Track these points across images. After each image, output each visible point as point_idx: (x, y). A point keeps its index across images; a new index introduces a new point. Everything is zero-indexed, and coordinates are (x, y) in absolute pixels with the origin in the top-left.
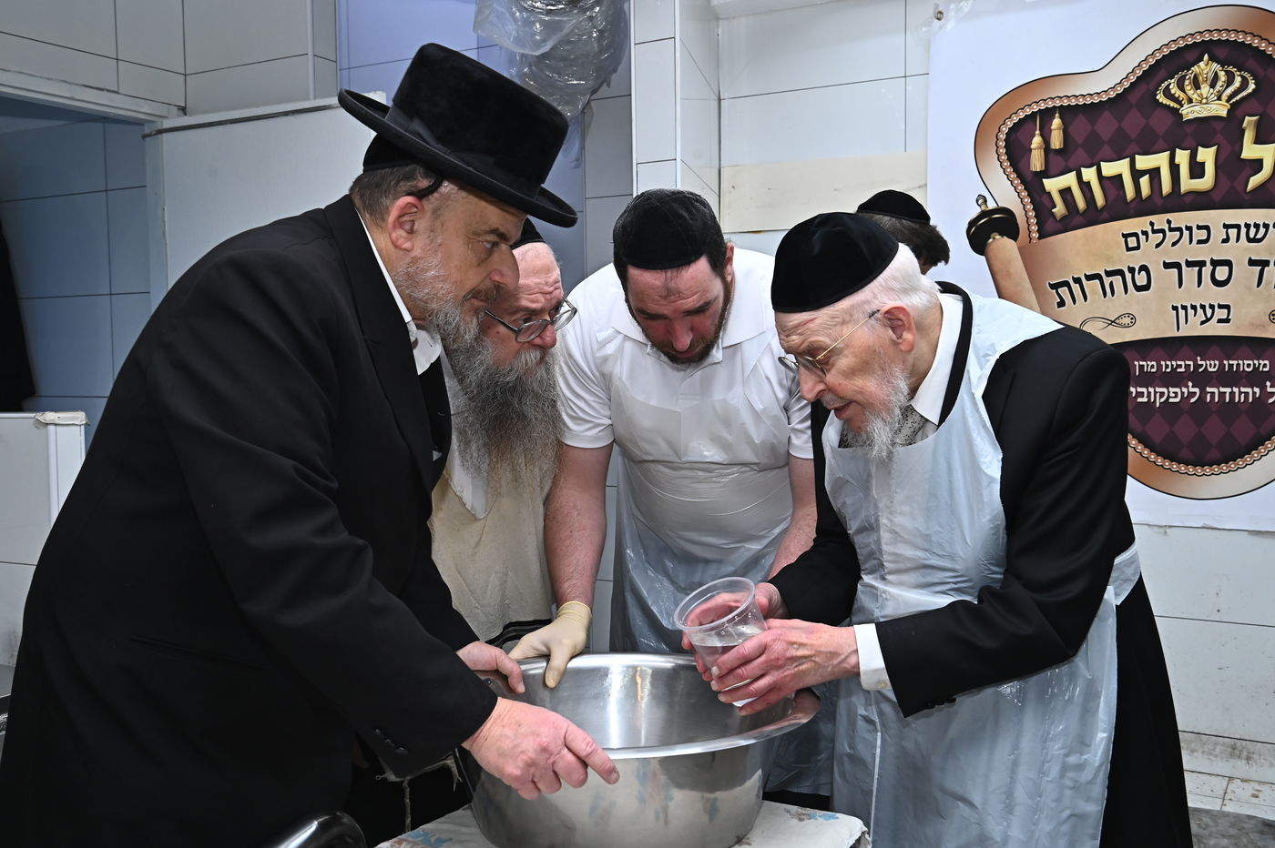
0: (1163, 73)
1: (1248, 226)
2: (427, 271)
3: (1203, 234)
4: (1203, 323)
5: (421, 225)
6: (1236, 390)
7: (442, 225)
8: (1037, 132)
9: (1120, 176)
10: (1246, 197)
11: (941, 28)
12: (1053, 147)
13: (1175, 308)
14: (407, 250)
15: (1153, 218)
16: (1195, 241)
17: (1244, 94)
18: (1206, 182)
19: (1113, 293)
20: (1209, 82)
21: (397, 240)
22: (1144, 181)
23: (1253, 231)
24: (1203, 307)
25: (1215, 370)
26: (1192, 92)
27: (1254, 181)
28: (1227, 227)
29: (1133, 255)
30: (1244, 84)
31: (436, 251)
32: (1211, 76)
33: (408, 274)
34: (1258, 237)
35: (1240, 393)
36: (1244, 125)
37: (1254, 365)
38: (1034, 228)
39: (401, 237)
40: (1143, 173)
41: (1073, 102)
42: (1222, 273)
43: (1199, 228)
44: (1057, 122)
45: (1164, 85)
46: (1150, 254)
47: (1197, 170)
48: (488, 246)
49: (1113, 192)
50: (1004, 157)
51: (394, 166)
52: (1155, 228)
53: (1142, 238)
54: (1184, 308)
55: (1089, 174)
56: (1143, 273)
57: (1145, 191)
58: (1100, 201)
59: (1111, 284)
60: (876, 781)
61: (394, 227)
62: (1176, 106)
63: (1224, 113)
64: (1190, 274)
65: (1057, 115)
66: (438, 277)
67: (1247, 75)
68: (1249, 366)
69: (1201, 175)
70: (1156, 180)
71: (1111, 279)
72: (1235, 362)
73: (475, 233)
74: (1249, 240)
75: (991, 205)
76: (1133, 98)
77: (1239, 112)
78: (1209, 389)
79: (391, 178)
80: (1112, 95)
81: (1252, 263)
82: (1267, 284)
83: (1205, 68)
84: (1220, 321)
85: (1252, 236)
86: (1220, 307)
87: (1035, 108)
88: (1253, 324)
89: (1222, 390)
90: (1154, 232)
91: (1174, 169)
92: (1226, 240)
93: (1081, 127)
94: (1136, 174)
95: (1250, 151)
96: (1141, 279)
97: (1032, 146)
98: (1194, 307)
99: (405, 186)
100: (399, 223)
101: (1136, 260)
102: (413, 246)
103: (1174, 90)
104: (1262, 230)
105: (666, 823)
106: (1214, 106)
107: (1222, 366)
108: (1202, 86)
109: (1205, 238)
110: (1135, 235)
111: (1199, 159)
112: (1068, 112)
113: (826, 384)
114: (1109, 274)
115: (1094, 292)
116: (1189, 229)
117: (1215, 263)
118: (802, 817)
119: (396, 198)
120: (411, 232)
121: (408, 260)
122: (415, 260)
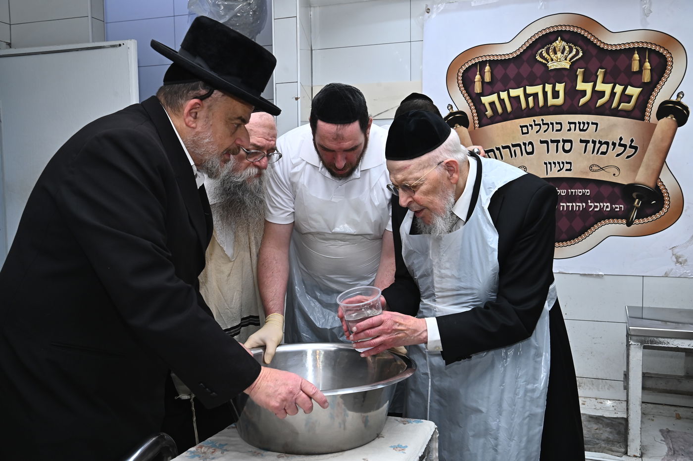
0: (539, 45)
1: (579, 123)
2: (204, 139)
3: (558, 127)
4: (559, 171)
5: (201, 114)
6: (574, 204)
7: (213, 115)
8: (478, 73)
9: (518, 97)
10: (579, 109)
11: (429, 17)
12: (486, 81)
13: (546, 163)
14: (194, 128)
15: (535, 118)
16: (555, 130)
17: (577, 57)
18: (560, 101)
19: (516, 156)
20: (561, 51)
21: (189, 122)
22: (531, 99)
23: (582, 125)
24: (559, 163)
25: (564, 194)
26: (553, 55)
27: (583, 101)
28: (570, 123)
29: (525, 137)
30: (577, 53)
31: (209, 128)
32: (562, 48)
33: (193, 141)
34: (585, 128)
35: (576, 206)
36: (578, 73)
37: (583, 192)
38: (477, 122)
39: (191, 121)
40: (530, 95)
41: (496, 58)
42: (567, 146)
43: (557, 123)
44: (487, 68)
45: (540, 52)
46: (533, 136)
47: (556, 95)
48: (236, 126)
49: (515, 105)
50: (461, 85)
51: (186, 83)
52: (536, 123)
53: (530, 128)
54: (550, 163)
55: (504, 95)
56: (530, 145)
57: (531, 104)
58: (509, 109)
59: (515, 151)
60: (429, 403)
61: (187, 116)
62: (545, 62)
63: (568, 67)
64: (552, 146)
65: (488, 64)
66: (210, 142)
67: (579, 48)
68: (580, 192)
69: (557, 97)
70: (536, 100)
71: (514, 148)
72: (574, 191)
73: (230, 119)
74: (580, 130)
75: (455, 110)
76: (525, 57)
77: (575, 67)
78: (561, 204)
79: (183, 89)
80: (515, 55)
81: (582, 141)
82: (588, 152)
83: (559, 44)
84: (567, 170)
85: (581, 128)
86: (567, 163)
87: (477, 61)
88: (582, 172)
89: (568, 204)
90: (535, 125)
91: (545, 94)
92: (569, 130)
93: (499, 70)
94: (527, 96)
95: (581, 86)
96: (529, 149)
97: (476, 80)
98: (554, 163)
99: (192, 93)
100: (190, 113)
101: (527, 139)
102: (196, 125)
103: (545, 54)
104: (586, 125)
105: (345, 429)
106: (563, 63)
107: (568, 192)
108: (558, 53)
109: (560, 128)
110: (526, 126)
111: (557, 89)
112: (493, 63)
113: (413, 199)
114: (514, 146)
115: (506, 155)
116: (552, 124)
117: (565, 141)
118: (405, 422)
119: (187, 99)
120: (195, 118)
121: (193, 133)
122: (198, 133)
